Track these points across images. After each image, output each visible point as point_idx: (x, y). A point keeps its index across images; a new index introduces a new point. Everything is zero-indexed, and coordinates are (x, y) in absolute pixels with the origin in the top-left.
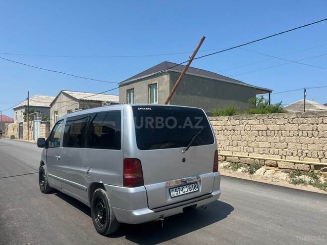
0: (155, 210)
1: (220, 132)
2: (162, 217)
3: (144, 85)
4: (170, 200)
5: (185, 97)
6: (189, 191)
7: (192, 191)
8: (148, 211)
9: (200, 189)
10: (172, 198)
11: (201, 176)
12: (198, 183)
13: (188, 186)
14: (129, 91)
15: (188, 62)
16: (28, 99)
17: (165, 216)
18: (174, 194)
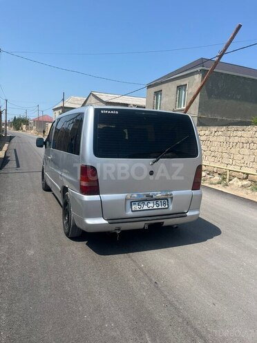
0: (110, 221)
1: (245, 145)
2: (119, 230)
3: (172, 87)
4: (130, 213)
5: (218, 101)
6: (155, 207)
7: (160, 207)
8: (102, 221)
9: (171, 207)
10: (132, 211)
11: (174, 193)
12: (169, 200)
13: (155, 202)
14: (157, 93)
15: (217, 58)
16: (63, 100)
17: (122, 229)
18: (136, 207)
